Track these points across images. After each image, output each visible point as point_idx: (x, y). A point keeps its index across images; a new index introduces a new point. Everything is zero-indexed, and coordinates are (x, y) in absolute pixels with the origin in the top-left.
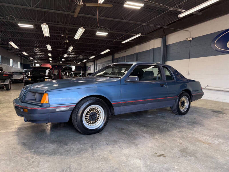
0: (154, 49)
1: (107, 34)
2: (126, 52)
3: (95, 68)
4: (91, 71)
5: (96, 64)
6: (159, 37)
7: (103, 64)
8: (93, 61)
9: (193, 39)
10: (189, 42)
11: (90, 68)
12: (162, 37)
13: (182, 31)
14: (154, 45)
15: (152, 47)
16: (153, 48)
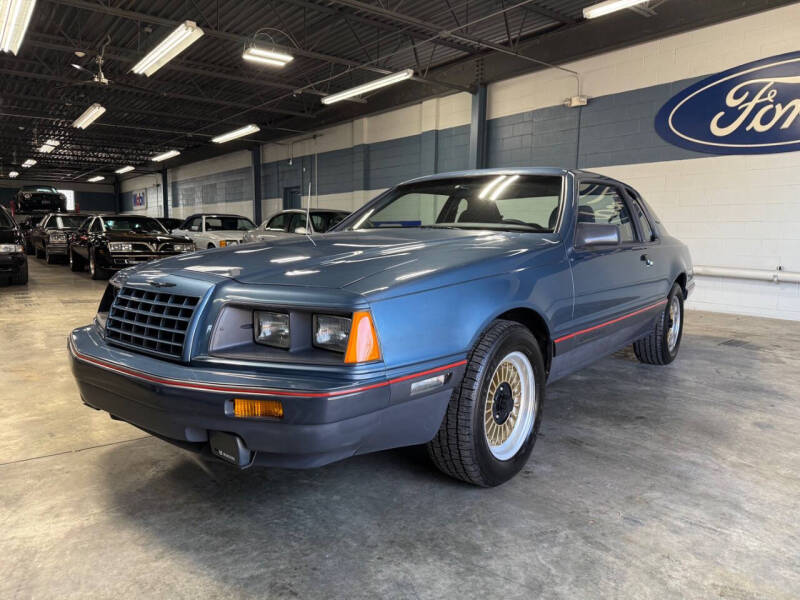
0: (437, 132)
1: (289, 59)
2: (318, 138)
3: (170, 198)
4: (149, 210)
5: (174, 185)
6: (461, 89)
7: (206, 183)
8: (159, 172)
9: (590, 101)
10: (576, 113)
11: (141, 200)
12: (473, 91)
13: (554, 69)
14: (437, 116)
15: (428, 126)
16: (434, 128)
